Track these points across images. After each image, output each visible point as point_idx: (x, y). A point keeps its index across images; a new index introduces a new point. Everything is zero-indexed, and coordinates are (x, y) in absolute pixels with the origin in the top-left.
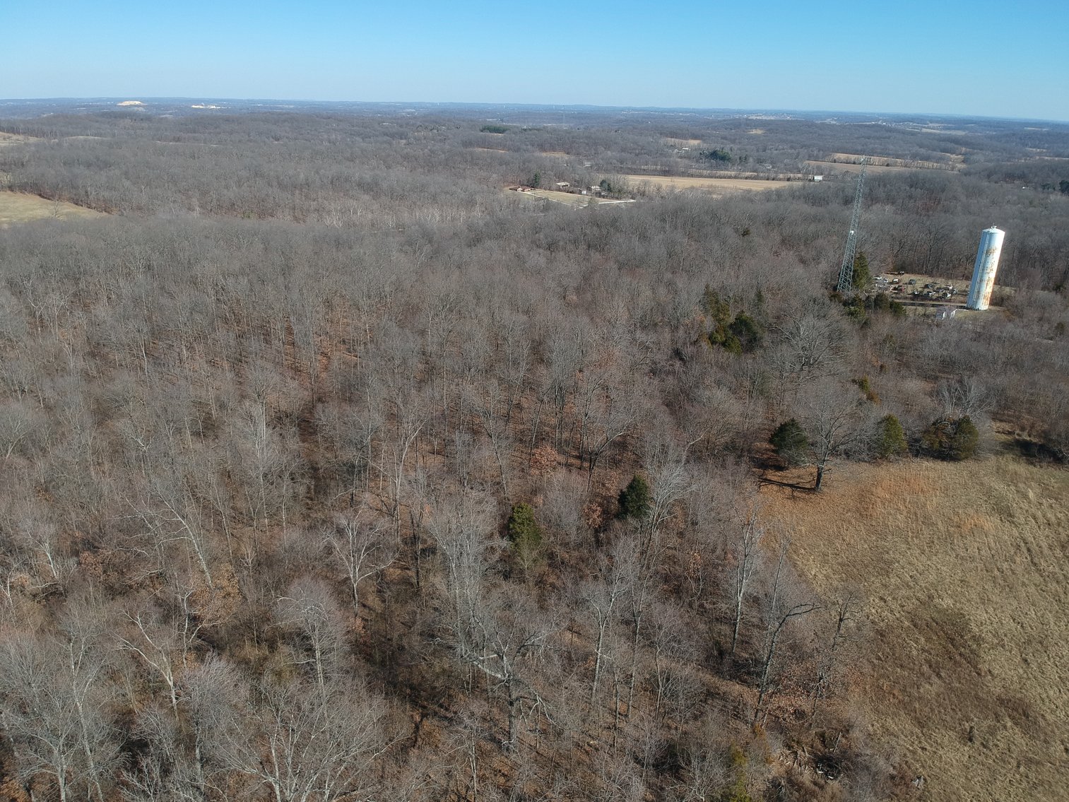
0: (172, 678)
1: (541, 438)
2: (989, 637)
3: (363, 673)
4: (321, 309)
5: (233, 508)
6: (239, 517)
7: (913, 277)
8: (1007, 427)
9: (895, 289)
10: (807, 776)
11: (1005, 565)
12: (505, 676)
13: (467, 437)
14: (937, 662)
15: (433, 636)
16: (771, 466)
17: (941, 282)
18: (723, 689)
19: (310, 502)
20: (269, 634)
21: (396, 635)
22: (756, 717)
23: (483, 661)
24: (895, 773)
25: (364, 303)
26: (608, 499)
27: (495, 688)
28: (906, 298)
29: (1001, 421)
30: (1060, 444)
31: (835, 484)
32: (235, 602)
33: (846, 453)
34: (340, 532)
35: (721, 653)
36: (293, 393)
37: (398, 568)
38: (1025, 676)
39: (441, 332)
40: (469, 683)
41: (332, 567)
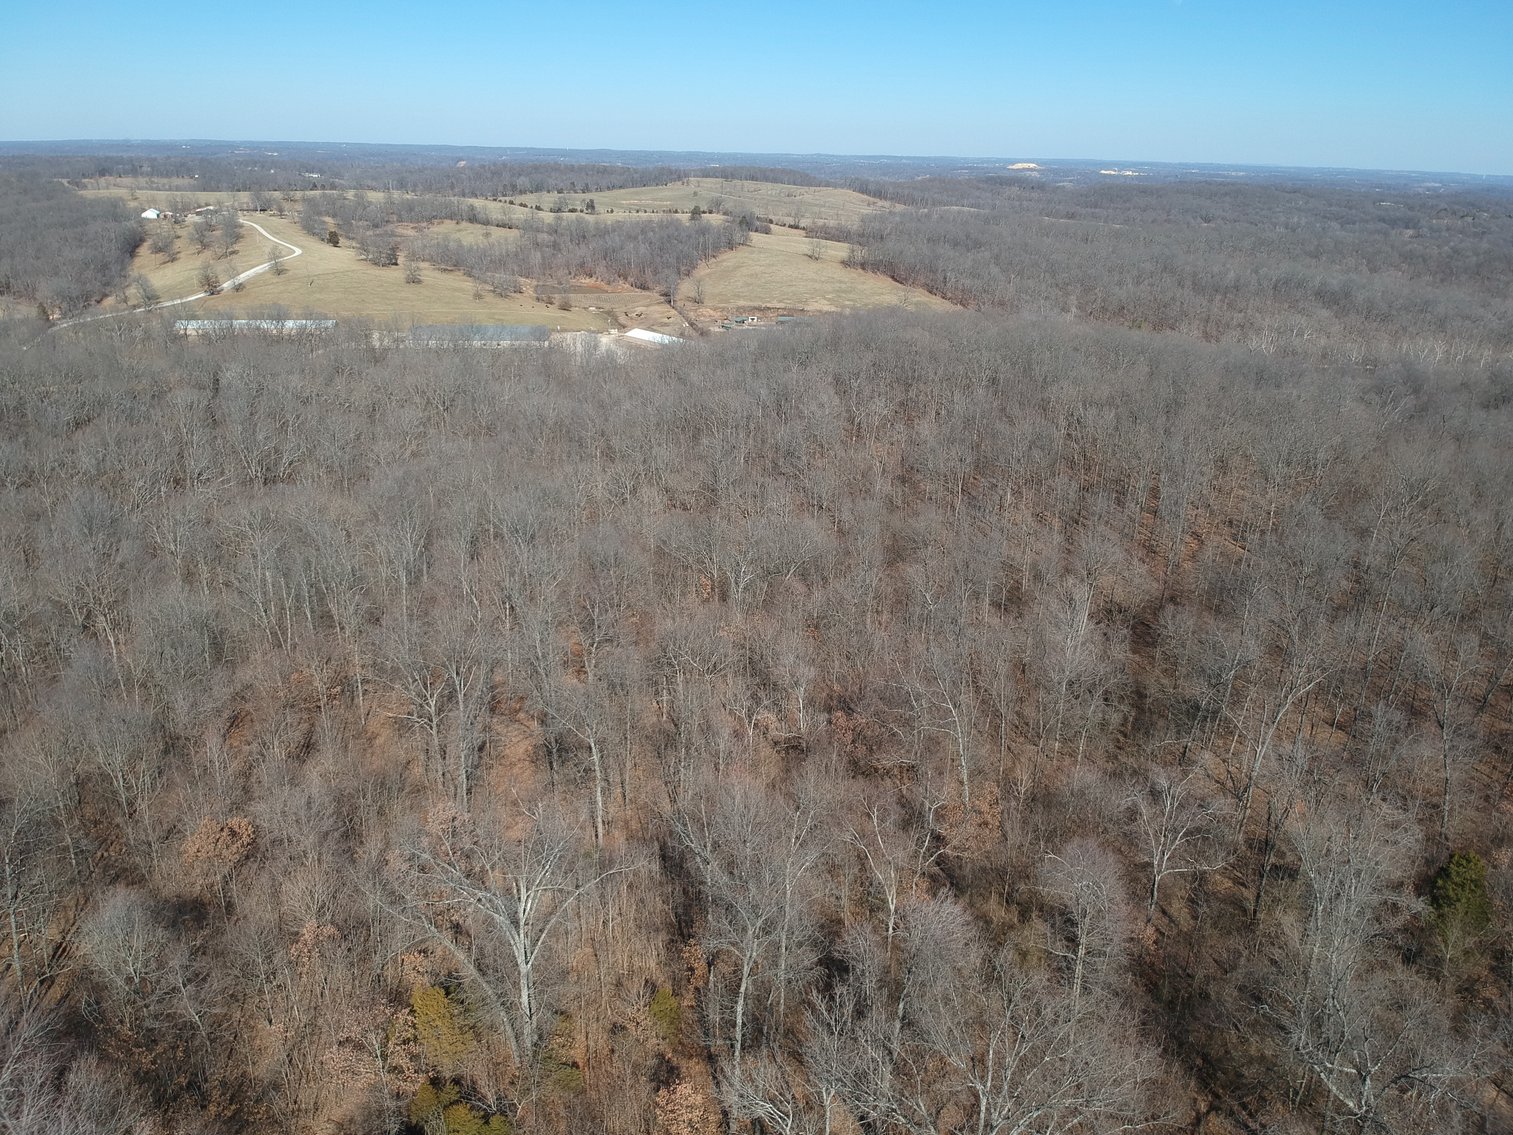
0: (895, 901)
3: (1139, 1005)
4: (1210, 471)
5: (1018, 713)
6: (1024, 729)
12: (1360, 1108)
13: (1398, 717)
15: (1259, 1000)
19: (1122, 739)
20: (1024, 896)
21: (1200, 974)
23: (1331, 1071)
25: (1278, 471)
27: (1339, 1119)
32: (992, 836)
34: (1155, 795)
36: (1137, 581)
37: (1229, 878)
39: (1396, 538)
40: (1298, 1093)
41: (1131, 839)
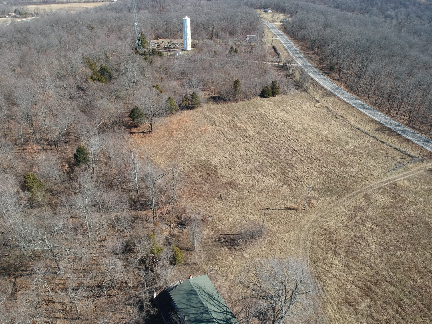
1: (26, 141)
2: (218, 165)
7: (163, 40)
8: (207, 93)
9: (158, 46)
10: (176, 231)
11: (217, 140)
14: (206, 178)
16: (133, 126)
17: (173, 41)
18: (139, 214)
22: (154, 219)
24: (203, 218)
26: (69, 159)
28: (163, 49)
29: (205, 91)
30: (224, 95)
31: (158, 127)
33: (159, 115)
35: (135, 202)
38: (231, 173)
